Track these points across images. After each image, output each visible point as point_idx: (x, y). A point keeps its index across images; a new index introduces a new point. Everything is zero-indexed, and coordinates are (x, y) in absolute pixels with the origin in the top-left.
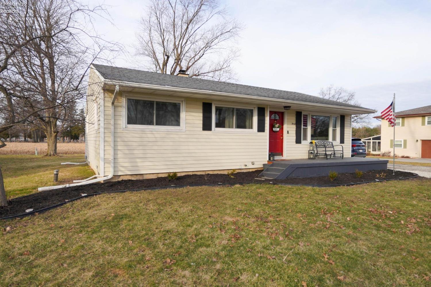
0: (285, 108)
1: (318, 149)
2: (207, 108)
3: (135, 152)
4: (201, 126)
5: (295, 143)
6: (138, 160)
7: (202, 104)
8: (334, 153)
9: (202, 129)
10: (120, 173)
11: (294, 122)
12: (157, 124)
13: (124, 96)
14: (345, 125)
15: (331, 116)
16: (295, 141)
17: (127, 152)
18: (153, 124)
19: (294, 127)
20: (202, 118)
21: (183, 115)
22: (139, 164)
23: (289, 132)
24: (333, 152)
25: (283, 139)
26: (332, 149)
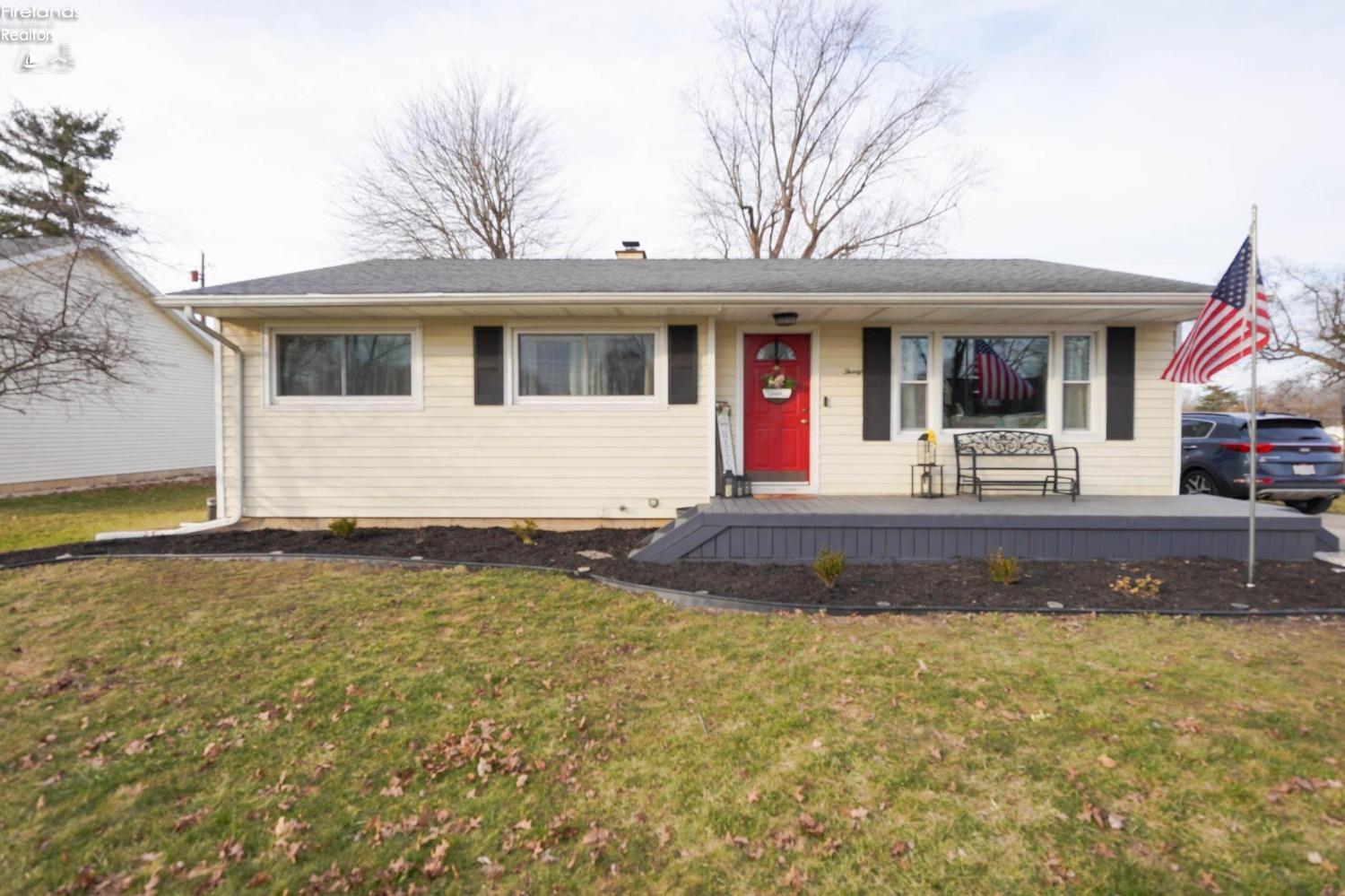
0: (781, 321)
1: (961, 458)
2: (487, 340)
3: (294, 463)
4: (471, 392)
5: (861, 438)
6: (300, 483)
7: (471, 332)
8: (1056, 476)
9: (472, 400)
10: (260, 513)
11: (858, 364)
12: (350, 392)
13: (267, 331)
14: (1138, 364)
15: (1053, 333)
16: (859, 430)
17: (274, 462)
18: (339, 393)
19: (857, 383)
20: (471, 372)
21: (417, 365)
22: (303, 493)
23: (832, 401)
24: (1052, 473)
25: (808, 424)
26: (1048, 462)
